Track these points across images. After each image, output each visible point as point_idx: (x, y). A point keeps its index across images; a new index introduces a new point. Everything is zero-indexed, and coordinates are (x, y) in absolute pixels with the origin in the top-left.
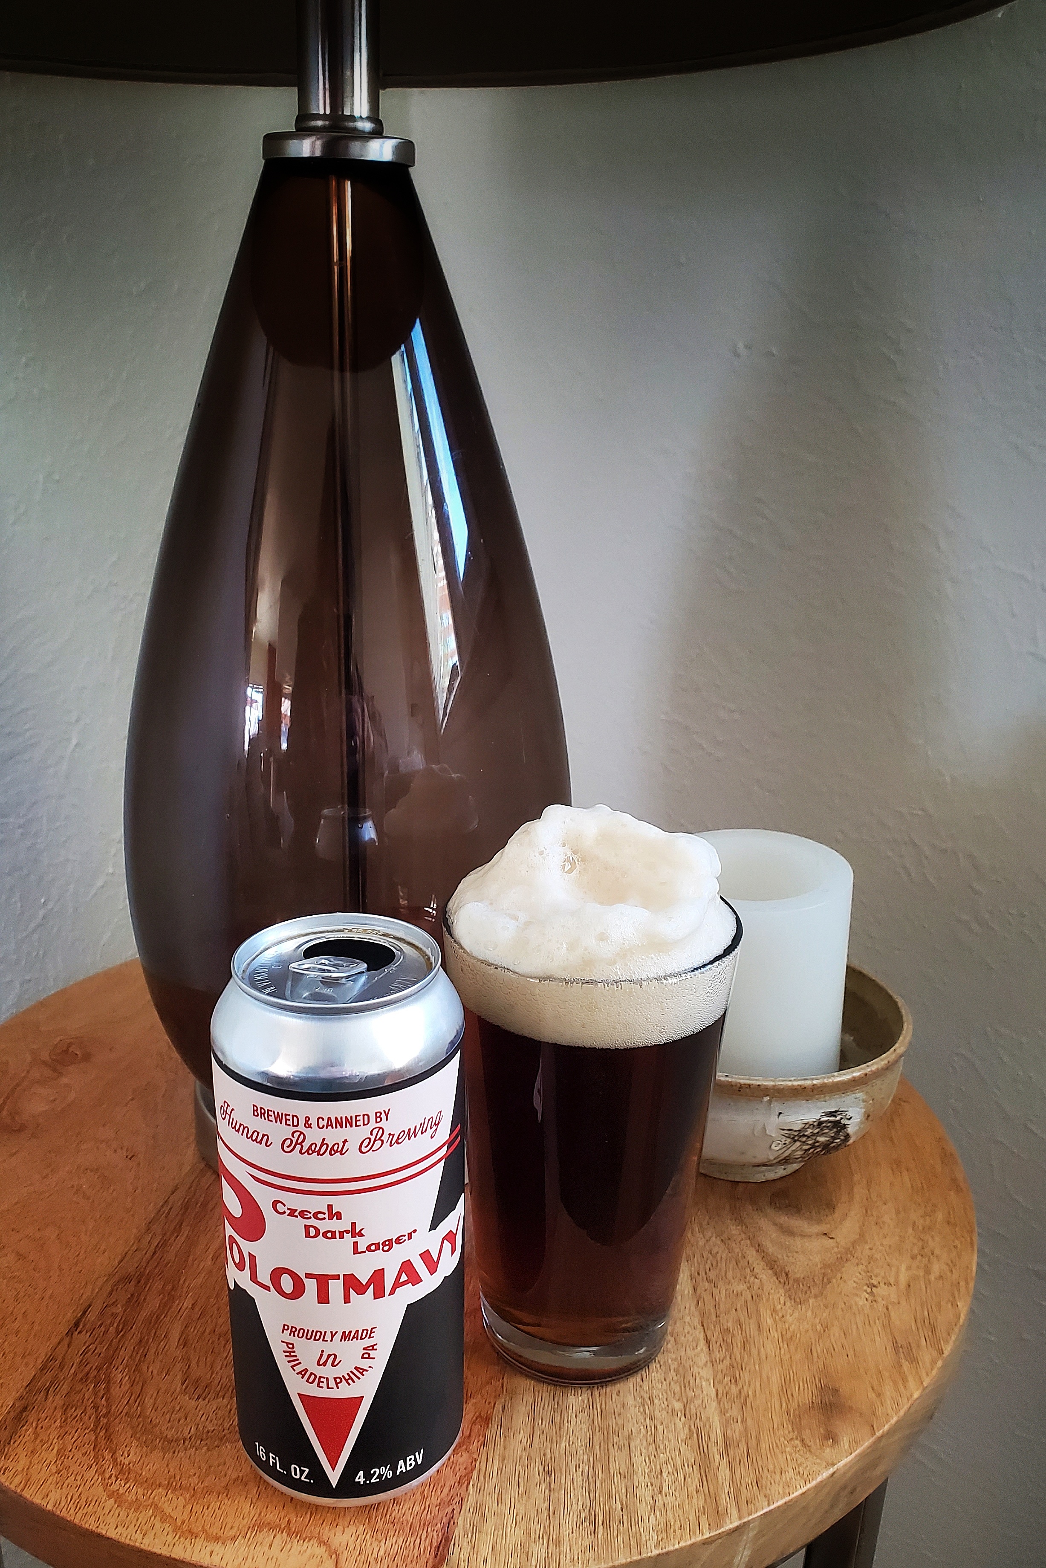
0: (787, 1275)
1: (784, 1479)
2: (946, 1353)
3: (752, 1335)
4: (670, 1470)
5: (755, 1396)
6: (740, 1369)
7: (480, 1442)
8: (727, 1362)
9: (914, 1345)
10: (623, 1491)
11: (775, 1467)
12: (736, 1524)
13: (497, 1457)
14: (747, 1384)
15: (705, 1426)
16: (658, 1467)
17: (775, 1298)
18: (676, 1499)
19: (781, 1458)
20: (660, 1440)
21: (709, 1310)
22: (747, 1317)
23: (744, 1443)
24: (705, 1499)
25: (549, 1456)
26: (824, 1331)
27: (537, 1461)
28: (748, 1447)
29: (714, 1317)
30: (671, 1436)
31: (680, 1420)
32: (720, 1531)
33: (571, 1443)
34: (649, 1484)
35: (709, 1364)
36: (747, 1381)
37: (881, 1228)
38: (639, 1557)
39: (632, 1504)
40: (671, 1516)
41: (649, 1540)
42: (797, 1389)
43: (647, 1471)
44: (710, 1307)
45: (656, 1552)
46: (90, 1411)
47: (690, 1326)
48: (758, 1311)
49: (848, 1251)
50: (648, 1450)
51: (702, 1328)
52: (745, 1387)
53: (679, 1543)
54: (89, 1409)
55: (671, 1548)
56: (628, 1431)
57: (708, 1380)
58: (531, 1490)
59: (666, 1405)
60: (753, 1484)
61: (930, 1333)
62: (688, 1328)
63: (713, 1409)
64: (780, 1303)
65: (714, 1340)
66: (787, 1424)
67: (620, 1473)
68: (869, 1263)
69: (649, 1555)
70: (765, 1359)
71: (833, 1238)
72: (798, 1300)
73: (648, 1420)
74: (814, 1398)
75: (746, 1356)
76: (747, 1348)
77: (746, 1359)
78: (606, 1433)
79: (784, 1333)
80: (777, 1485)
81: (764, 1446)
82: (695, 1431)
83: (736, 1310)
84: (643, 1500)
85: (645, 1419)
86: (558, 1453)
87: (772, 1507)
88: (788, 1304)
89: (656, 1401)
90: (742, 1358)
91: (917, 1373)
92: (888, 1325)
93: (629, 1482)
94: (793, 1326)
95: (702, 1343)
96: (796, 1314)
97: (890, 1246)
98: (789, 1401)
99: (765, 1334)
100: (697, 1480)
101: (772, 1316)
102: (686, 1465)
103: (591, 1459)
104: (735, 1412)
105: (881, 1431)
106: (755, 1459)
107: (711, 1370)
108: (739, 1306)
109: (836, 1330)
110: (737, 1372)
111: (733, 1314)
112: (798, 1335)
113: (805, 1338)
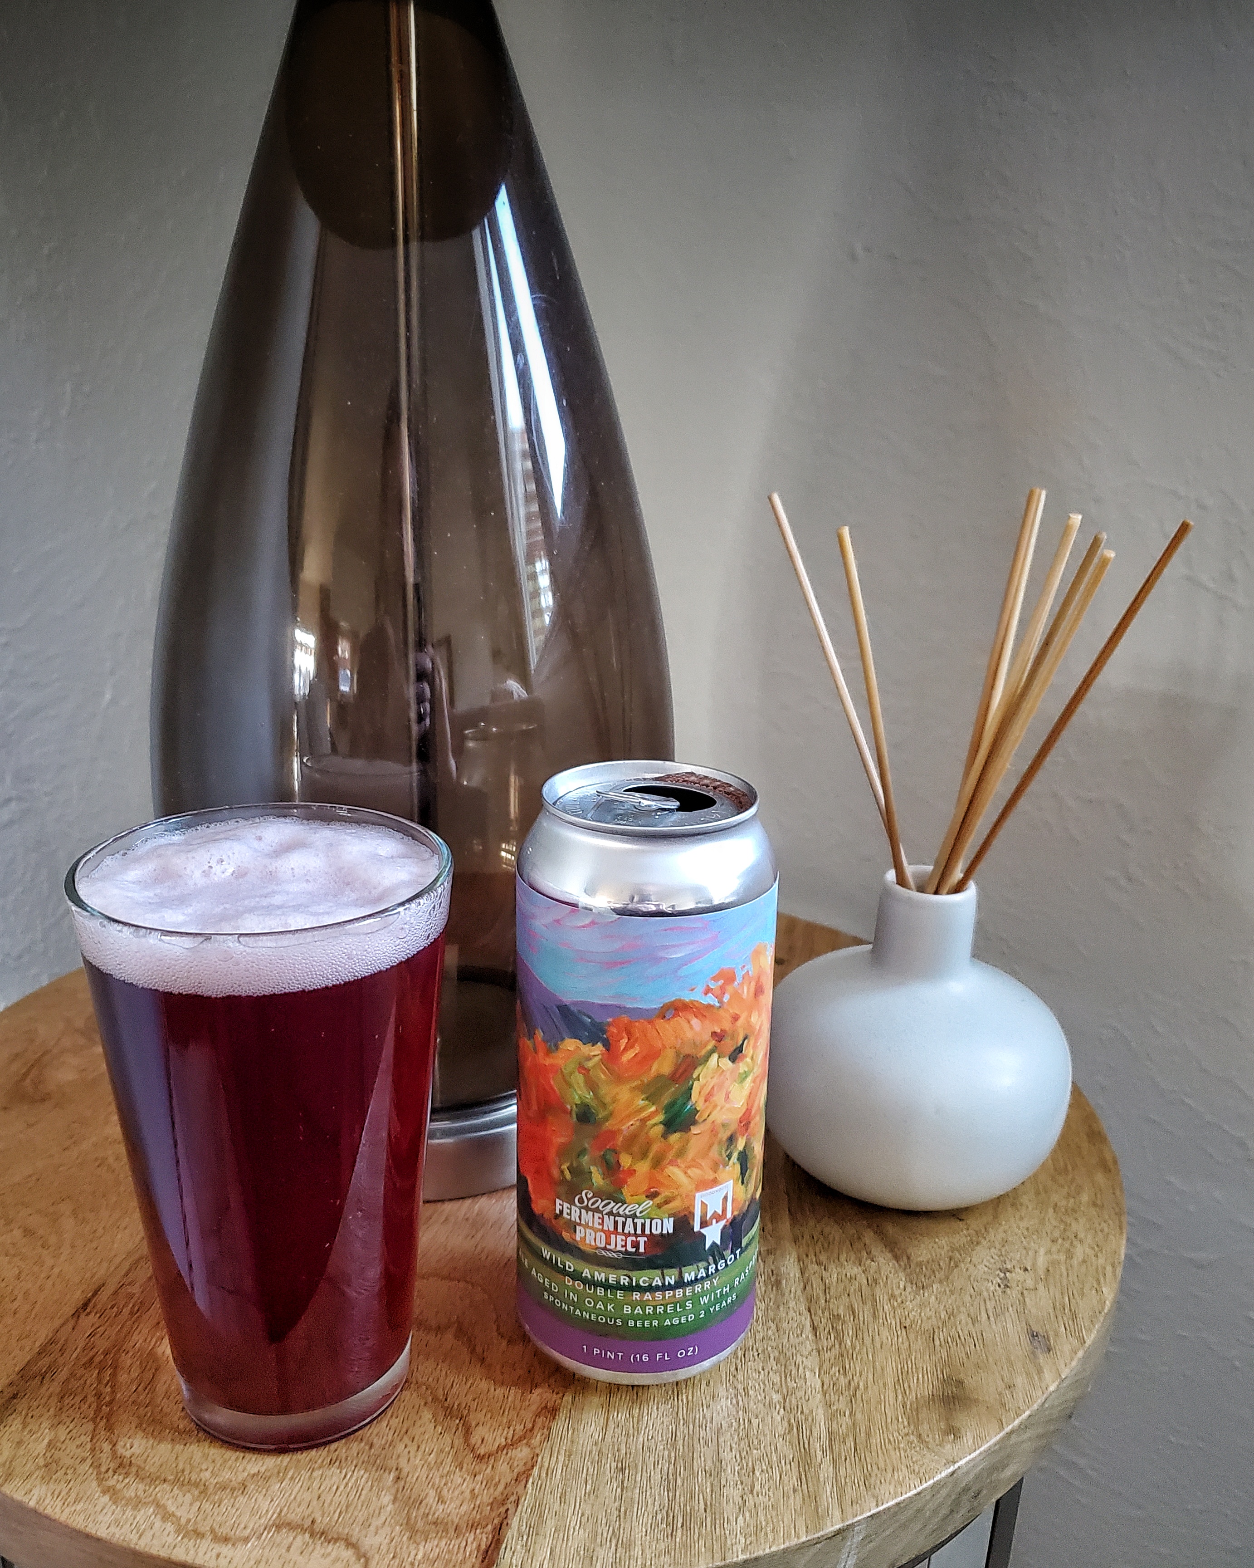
0: (909, 1256)
1: (896, 1477)
2: (1089, 1342)
3: (866, 1322)
4: (764, 1468)
5: (866, 1388)
6: (850, 1357)
7: (544, 1436)
8: (836, 1351)
9: (1051, 1334)
10: (708, 1490)
11: (886, 1465)
12: (837, 1527)
13: (563, 1452)
14: (858, 1374)
15: (807, 1419)
16: (750, 1464)
17: (894, 1282)
18: (769, 1500)
19: (895, 1455)
20: (754, 1434)
21: (818, 1294)
22: (861, 1302)
23: (851, 1439)
24: (804, 1499)
25: (623, 1452)
26: (949, 1318)
27: (609, 1455)
28: (855, 1444)
29: (823, 1301)
30: (767, 1432)
31: (778, 1413)
32: (819, 1535)
33: (650, 1437)
34: (739, 1483)
35: (815, 1353)
36: (858, 1372)
37: (1017, 1209)
38: (723, 1563)
39: (717, 1505)
40: (763, 1518)
41: (736, 1544)
42: (915, 1381)
43: (737, 1469)
44: (818, 1291)
45: (742, 1557)
46: (91, 1399)
47: (795, 1312)
48: (874, 1296)
49: (978, 1232)
50: (739, 1445)
51: (809, 1314)
52: (855, 1378)
53: (770, 1548)
54: (89, 1396)
55: (761, 1553)
56: (718, 1424)
57: (812, 1371)
58: (601, 1489)
59: (763, 1395)
60: (860, 1483)
61: (1071, 1323)
62: (791, 1313)
63: (818, 1400)
64: (899, 1287)
65: (821, 1327)
66: (902, 1418)
67: (705, 1471)
68: (1003, 1246)
69: (735, 1560)
70: (878, 1345)
71: (963, 1220)
72: (921, 1285)
73: (741, 1413)
74: (935, 1391)
75: (857, 1343)
76: (860, 1337)
77: (857, 1349)
78: (691, 1426)
79: (903, 1320)
80: (888, 1484)
81: (875, 1440)
82: (795, 1425)
83: (849, 1295)
84: (731, 1501)
85: (738, 1412)
86: (634, 1448)
87: (881, 1508)
88: (909, 1289)
89: (751, 1392)
90: (853, 1347)
91: (1055, 1364)
92: (1022, 1313)
93: (716, 1481)
94: (913, 1313)
95: (808, 1328)
96: (917, 1301)
97: (1028, 1229)
98: (905, 1393)
99: (881, 1321)
100: (795, 1478)
101: (890, 1300)
102: (783, 1462)
103: (673, 1454)
104: (842, 1404)
105: (1010, 1427)
106: (863, 1455)
107: (817, 1359)
108: (852, 1290)
109: (963, 1317)
110: (847, 1362)
111: (845, 1298)
112: (919, 1322)
113: (927, 1326)
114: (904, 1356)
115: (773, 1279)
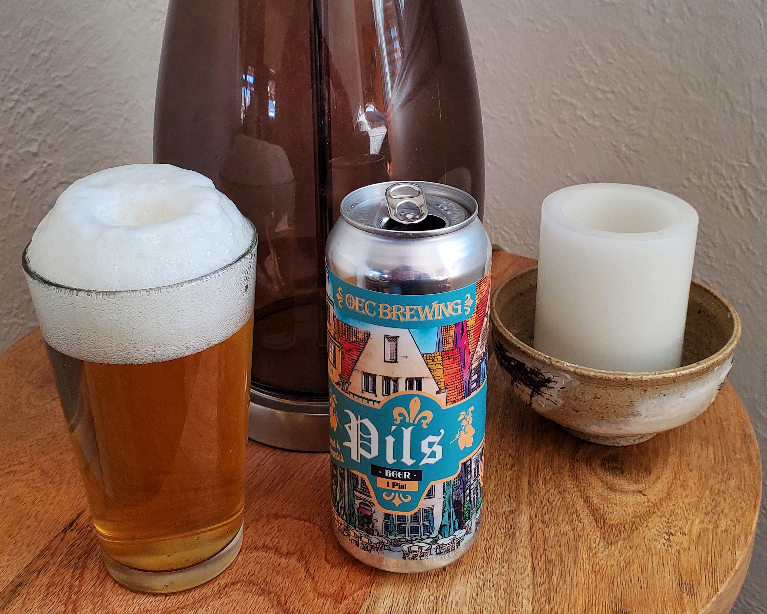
0: (604, 521)
2: (721, 590)
3: (569, 566)
6: (555, 590)
8: (546, 586)
9: (695, 583)
14: (558, 604)
17: (593, 538)
21: (539, 544)
22: (567, 552)
26: (626, 567)
29: (541, 550)
35: (531, 587)
36: (558, 601)
37: (684, 489)
44: (540, 542)
47: (522, 556)
48: (577, 547)
49: (655, 505)
51: (531, 557)
57: (528, 598)
61: (710, 574)
62: (520, 557)
64: (595, 542)
65: (538, 568)
68: (671, 516)
70: (575, 584)
71: (646, 495)
72: (610, 541)
76: (563, 576)
77: (560, 586)
79: (594, 566)
83: (560, 546)
88: (601, 544)
90: (558, 584)
92: (677, 566)
94: (602, 561)
95: (529, 568)
96: (606, 553)
97: (689, 505)
99: (579, 565)
101: (587, 551)
107: (532, 591)
108: (563, 543)
109: (636, 566)
110: (552, 594)
111: (557, 548)
112: (605, 568)
113: (609, 572)
114: (591, 592)
115: (510, 532)
